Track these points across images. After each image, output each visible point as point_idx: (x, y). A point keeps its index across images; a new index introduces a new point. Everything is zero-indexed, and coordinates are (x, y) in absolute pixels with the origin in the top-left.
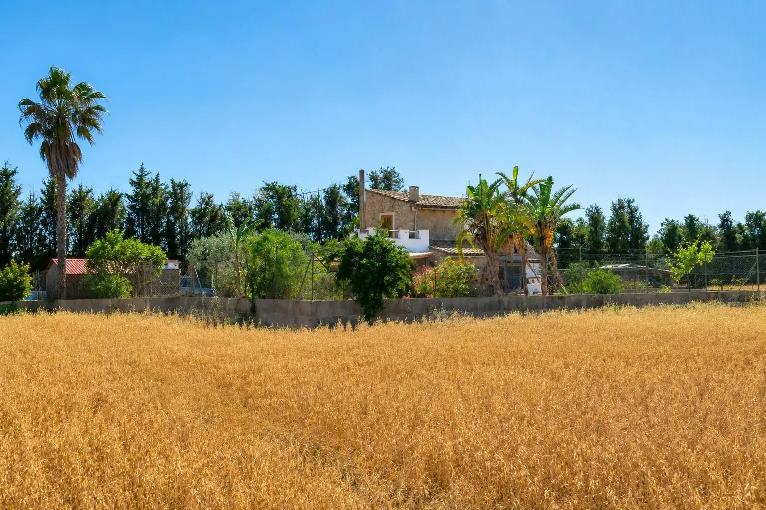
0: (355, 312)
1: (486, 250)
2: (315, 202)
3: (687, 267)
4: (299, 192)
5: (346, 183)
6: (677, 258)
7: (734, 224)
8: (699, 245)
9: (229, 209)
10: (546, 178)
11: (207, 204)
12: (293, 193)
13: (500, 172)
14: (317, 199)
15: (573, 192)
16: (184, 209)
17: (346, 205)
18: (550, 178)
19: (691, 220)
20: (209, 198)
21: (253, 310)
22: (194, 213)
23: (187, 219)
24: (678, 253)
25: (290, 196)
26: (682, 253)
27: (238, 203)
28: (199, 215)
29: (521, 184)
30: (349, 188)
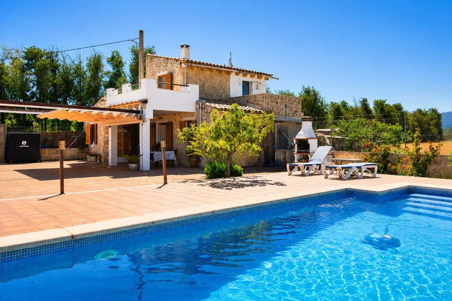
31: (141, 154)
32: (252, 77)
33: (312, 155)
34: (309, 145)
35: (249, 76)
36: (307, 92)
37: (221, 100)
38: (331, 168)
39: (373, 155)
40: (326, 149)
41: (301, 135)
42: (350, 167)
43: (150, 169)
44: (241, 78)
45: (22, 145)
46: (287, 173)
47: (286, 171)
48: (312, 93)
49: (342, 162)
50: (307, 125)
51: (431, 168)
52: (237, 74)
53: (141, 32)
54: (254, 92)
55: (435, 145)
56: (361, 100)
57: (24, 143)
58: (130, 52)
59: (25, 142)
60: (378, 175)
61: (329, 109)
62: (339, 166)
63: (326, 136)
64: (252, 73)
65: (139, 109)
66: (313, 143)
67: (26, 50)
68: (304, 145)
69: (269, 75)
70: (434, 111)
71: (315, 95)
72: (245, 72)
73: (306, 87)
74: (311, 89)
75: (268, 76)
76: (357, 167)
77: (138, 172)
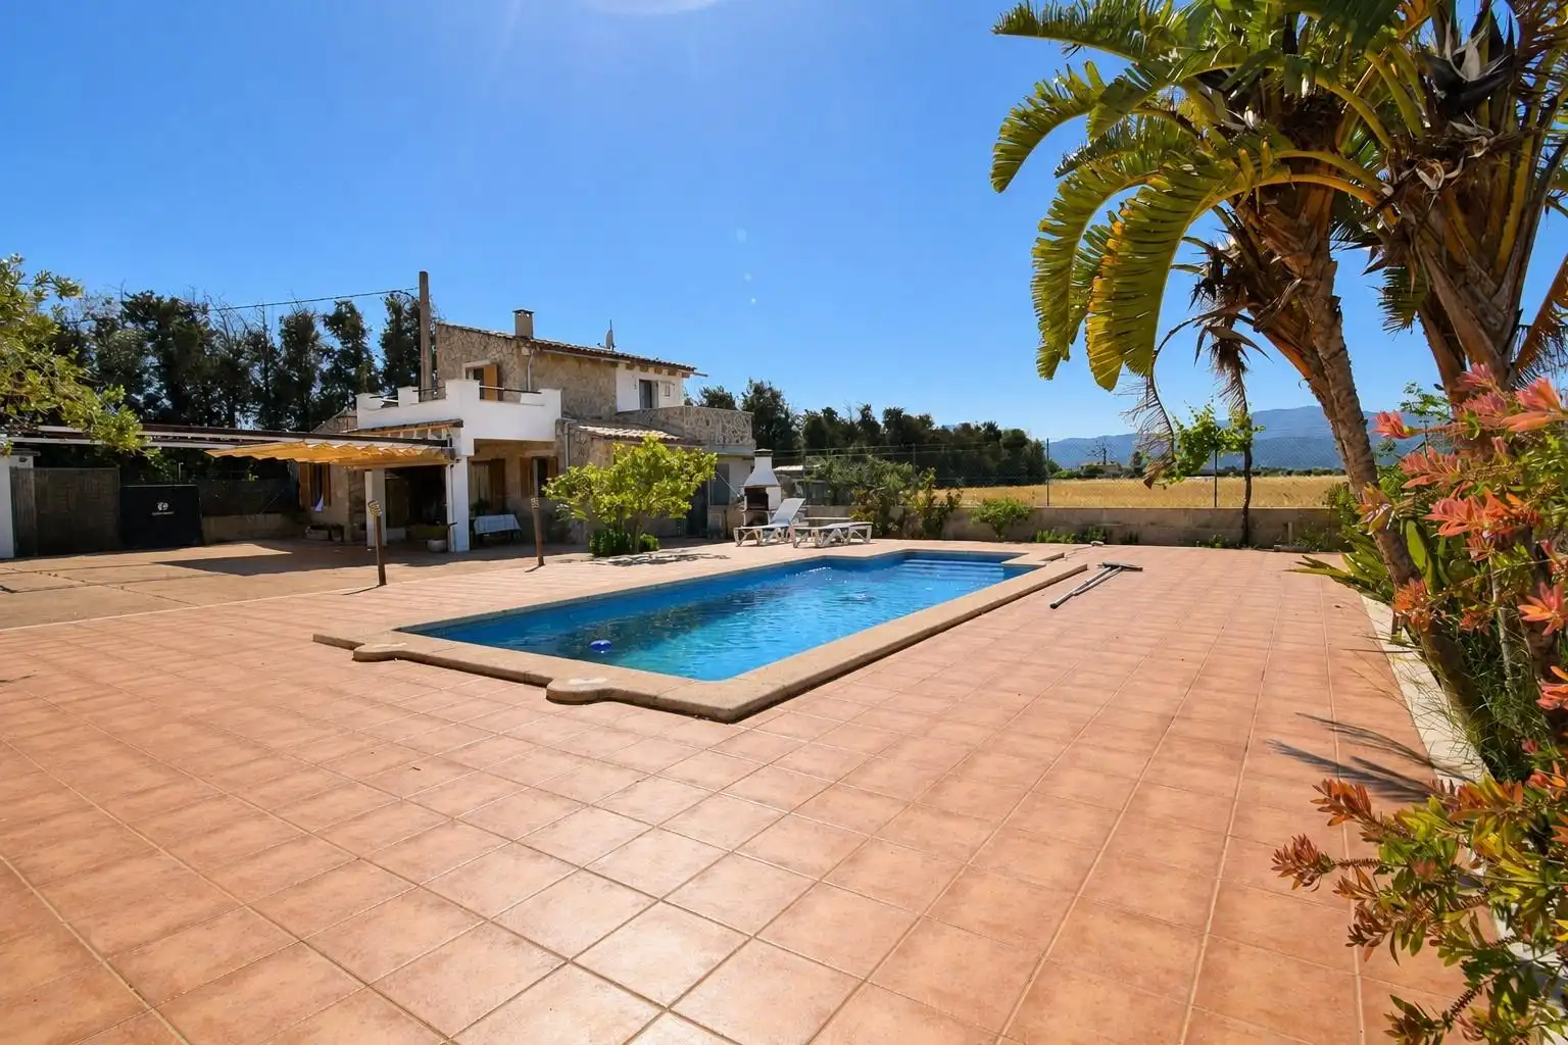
2: (256, 340)
4: (213, 316)
5: (330, 310)
12: (199, 317)
14: (261, 333)
17: (328, 352)
25: (190, 321)
30: (335, 322)
31: (450, 521)
32: (658, 372)
33: (773, 514)
34: (767, 496)
35: (651, 370)
36: (759, 390)
37: (600, 418)
38: (802, 532)
39: (866, 511)
40: (797, 503)
41: (753, 480)
42: (832, 530)
43: (471, 549)
44: (639, 374)
45: (158, 510)
46: (735, 544)
47: (734, 541)
48: (768, 395)
49: (820, 523)
50: (764, 464)
51: (950, 527)
52: (629, 367)
53: (424, 276)
54: (663, 401)
55: (954, 492)
56: (862, 407)
57: (162, 506)
58: (386, 307)
59: (166, 506)
60: (872, 541)
61: (799, 426)
62: (815, 529)
63: (795, 481)
64: (658, 365)
65: (444, 438)
66: (774, 494)
67: (129, 300)
68: (758, 497)
69: (689, 369)
70: (991, 427)
71: (776, 396)
72: (644, 364)
73: (757, 381)
74: (767, 386)
75: (688, 371)
76: (842, 529)
77: (445, 555)
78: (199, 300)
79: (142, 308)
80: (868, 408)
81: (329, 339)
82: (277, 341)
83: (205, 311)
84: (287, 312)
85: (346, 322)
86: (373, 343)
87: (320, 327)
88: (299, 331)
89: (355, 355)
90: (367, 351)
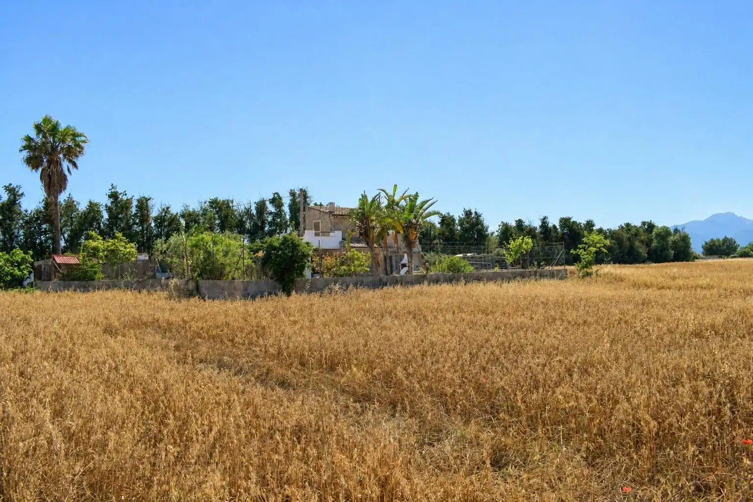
0: (275, 288)
1: (368, 244)
2: (248, 212)
3: (515, 255)
4: (235, 203)
5: (271, 197)
6: (510, 248)
7: (550, 225)
8: (523, 239)
9: (183, 216)
10: (414, 193)
11: (166, 212)
12: (231, 205)
13: (382, 188)
14: (249, 209)
15: (434, 203)
16: (148, 216)
17: (271, 213)
18: (417, 193)
19: (520, 223)
20: (168, 208)
21: (197, 288)
22: (156, 219)
23: (151, 224)
24: (510, 244)
25: (228, 207)
26: (513, 244)
27: (189, 212)
28: (160, 220)
29: (397, 198)
30: (273, 201)
73: (467, 208)
78: (231, 199)
79: (214, 203)
80: (545, 218)
81: (271, 208)
82: (254, 212)
83: (232, 202)
84: (257, 200)
85: (276, 201)
86: (286, 209)
87: (268, 203)
88: (261, 206)
89: (279, 214)
90: (283, 211)
